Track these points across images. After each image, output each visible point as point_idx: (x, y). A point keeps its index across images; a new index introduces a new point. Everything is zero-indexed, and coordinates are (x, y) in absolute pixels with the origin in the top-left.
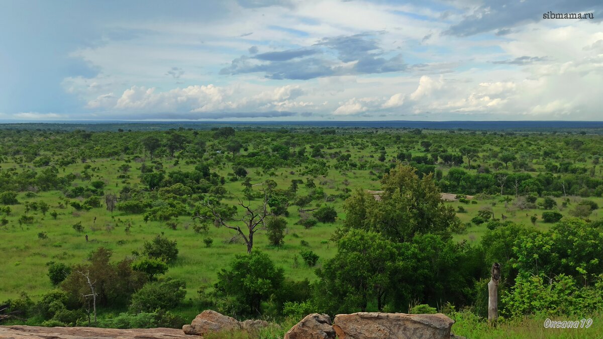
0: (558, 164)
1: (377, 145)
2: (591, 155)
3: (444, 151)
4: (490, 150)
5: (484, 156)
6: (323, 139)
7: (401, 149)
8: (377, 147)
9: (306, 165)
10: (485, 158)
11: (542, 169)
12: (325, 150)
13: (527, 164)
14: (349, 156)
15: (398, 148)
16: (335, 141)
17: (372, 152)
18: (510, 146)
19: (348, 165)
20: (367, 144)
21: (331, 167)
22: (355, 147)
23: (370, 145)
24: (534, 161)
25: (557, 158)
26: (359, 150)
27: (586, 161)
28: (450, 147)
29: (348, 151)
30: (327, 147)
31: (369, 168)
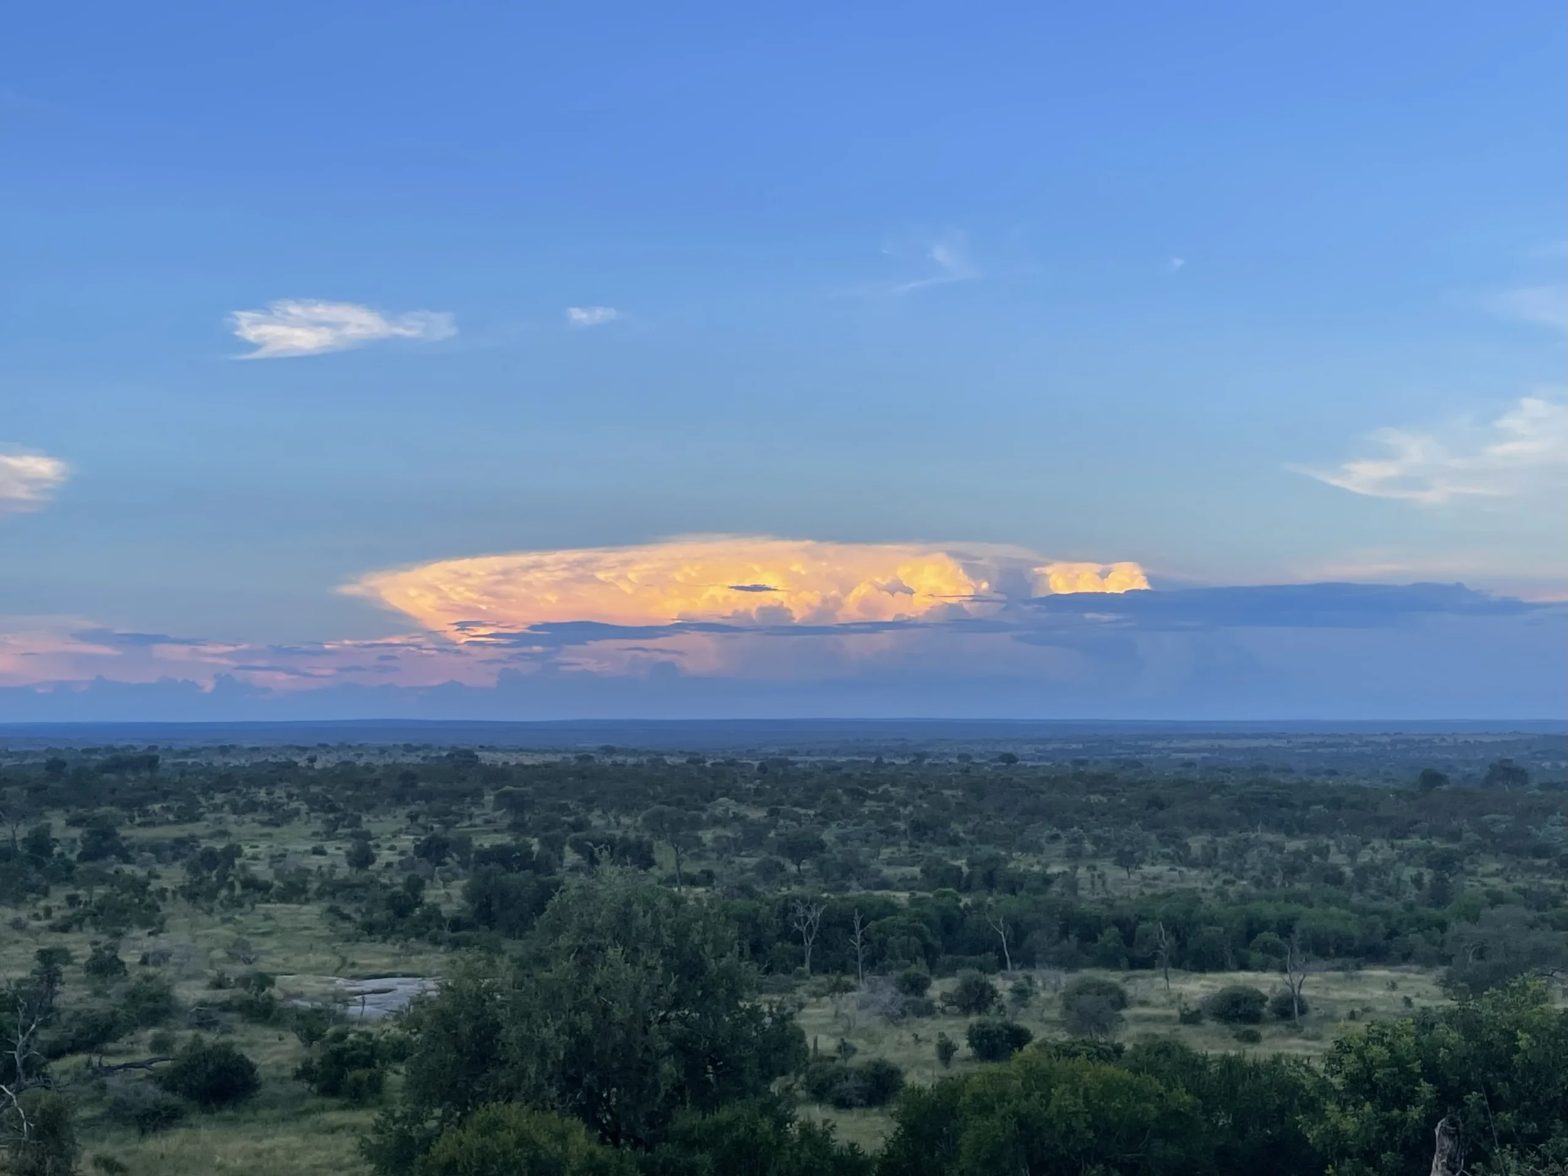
0: (962, 863)
1: (333, 809)
2: (1055, 831)
3: (577, 827)
4: (736, 817)
5: (717, 839)
6: (113, 791)
7: (421, 820)
8: (331, 816)
9: (70, 890)
10: (723, 848)
11: (914, 879)
12: (132, 833)
13: (865, 866)
14: (234, 852)
15: (413, 817)
16: (165, 795)
17: (315, 834)
18: (797, 804)
19: (237, 885)
20: (294, 805)
21: (169, 895)
22: (248, 818)
23: (304, 808)
24: (886, 852)
25: (955, 841)
26: (266, 830)
27: (1041, 850)
28: (597, 812)
29: (224, 834)
30: (138, 820)
31: (320, 895)
